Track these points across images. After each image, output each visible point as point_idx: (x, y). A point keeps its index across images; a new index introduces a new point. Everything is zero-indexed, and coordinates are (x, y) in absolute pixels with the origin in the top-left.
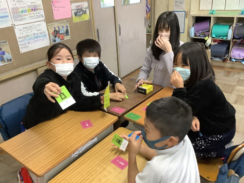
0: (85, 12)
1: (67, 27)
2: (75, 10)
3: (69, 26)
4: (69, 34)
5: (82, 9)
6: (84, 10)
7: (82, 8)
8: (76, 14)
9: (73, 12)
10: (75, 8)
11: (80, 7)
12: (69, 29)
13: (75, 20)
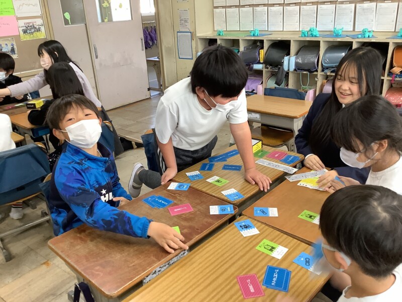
0: (39, 30)
1: (13, 45)
2: (23, 27)
3: (15, 44)
4: (16, 52)
5: (34, 27)
6: (37, 27)
7: (33, 25)
8: (25, 32)
9: (21, 29)
10: (24, 25)
11: (31, 24)
12: (15, 47)
13: (24, 38)
